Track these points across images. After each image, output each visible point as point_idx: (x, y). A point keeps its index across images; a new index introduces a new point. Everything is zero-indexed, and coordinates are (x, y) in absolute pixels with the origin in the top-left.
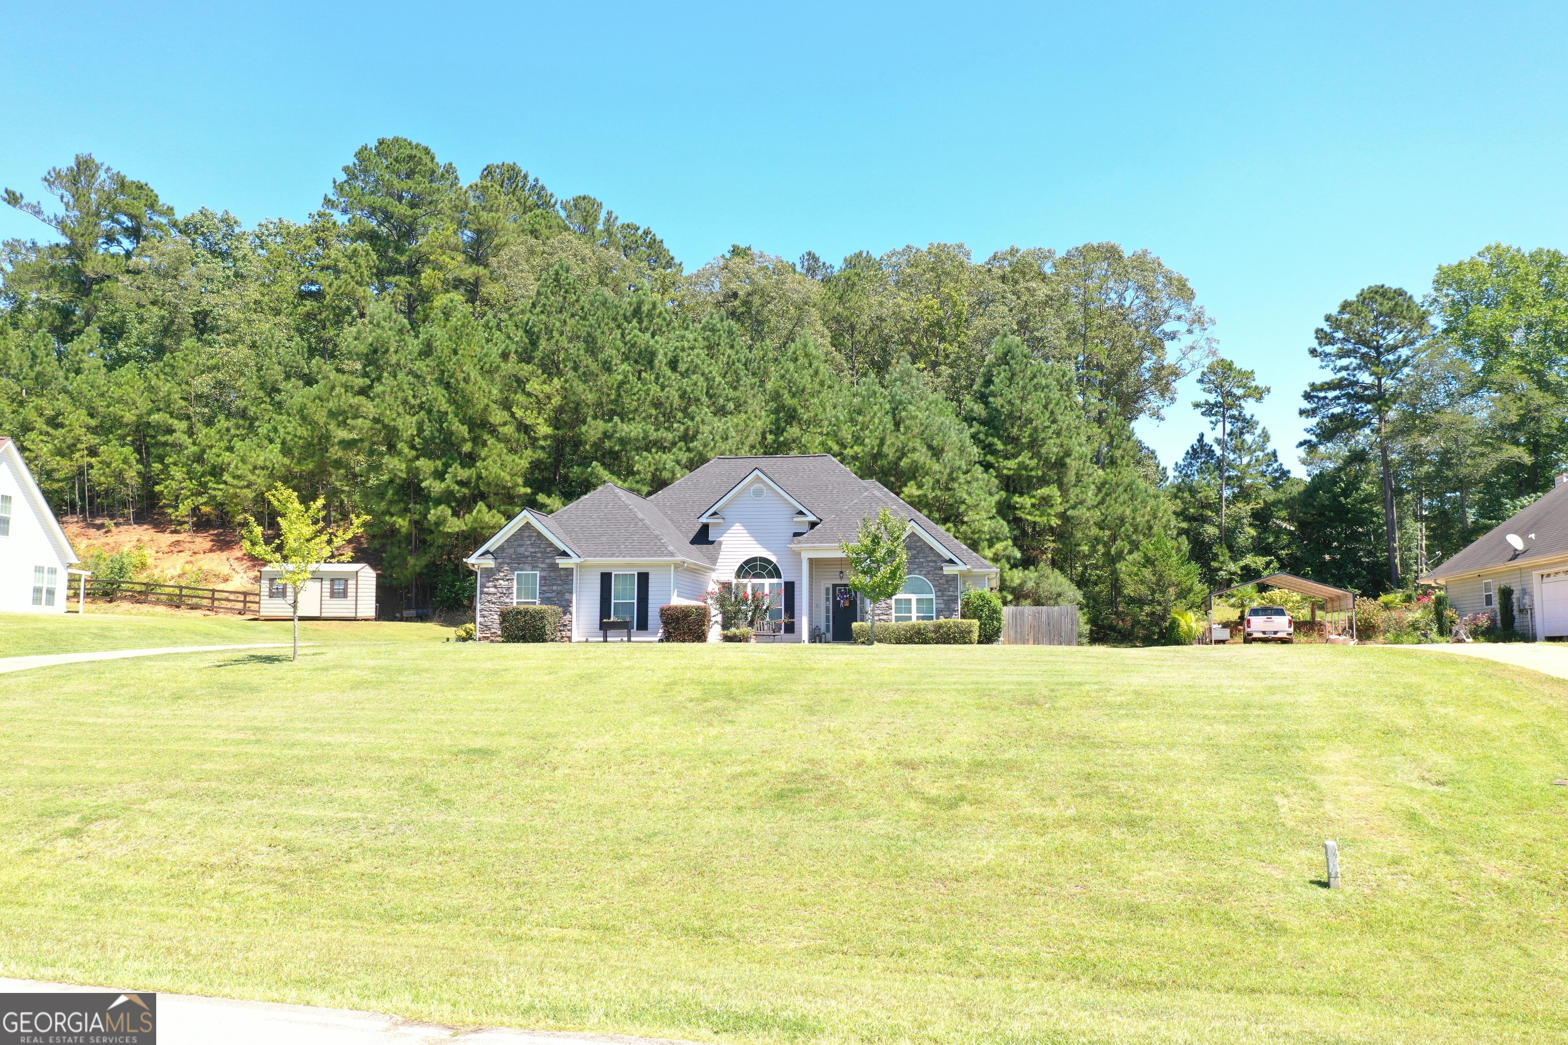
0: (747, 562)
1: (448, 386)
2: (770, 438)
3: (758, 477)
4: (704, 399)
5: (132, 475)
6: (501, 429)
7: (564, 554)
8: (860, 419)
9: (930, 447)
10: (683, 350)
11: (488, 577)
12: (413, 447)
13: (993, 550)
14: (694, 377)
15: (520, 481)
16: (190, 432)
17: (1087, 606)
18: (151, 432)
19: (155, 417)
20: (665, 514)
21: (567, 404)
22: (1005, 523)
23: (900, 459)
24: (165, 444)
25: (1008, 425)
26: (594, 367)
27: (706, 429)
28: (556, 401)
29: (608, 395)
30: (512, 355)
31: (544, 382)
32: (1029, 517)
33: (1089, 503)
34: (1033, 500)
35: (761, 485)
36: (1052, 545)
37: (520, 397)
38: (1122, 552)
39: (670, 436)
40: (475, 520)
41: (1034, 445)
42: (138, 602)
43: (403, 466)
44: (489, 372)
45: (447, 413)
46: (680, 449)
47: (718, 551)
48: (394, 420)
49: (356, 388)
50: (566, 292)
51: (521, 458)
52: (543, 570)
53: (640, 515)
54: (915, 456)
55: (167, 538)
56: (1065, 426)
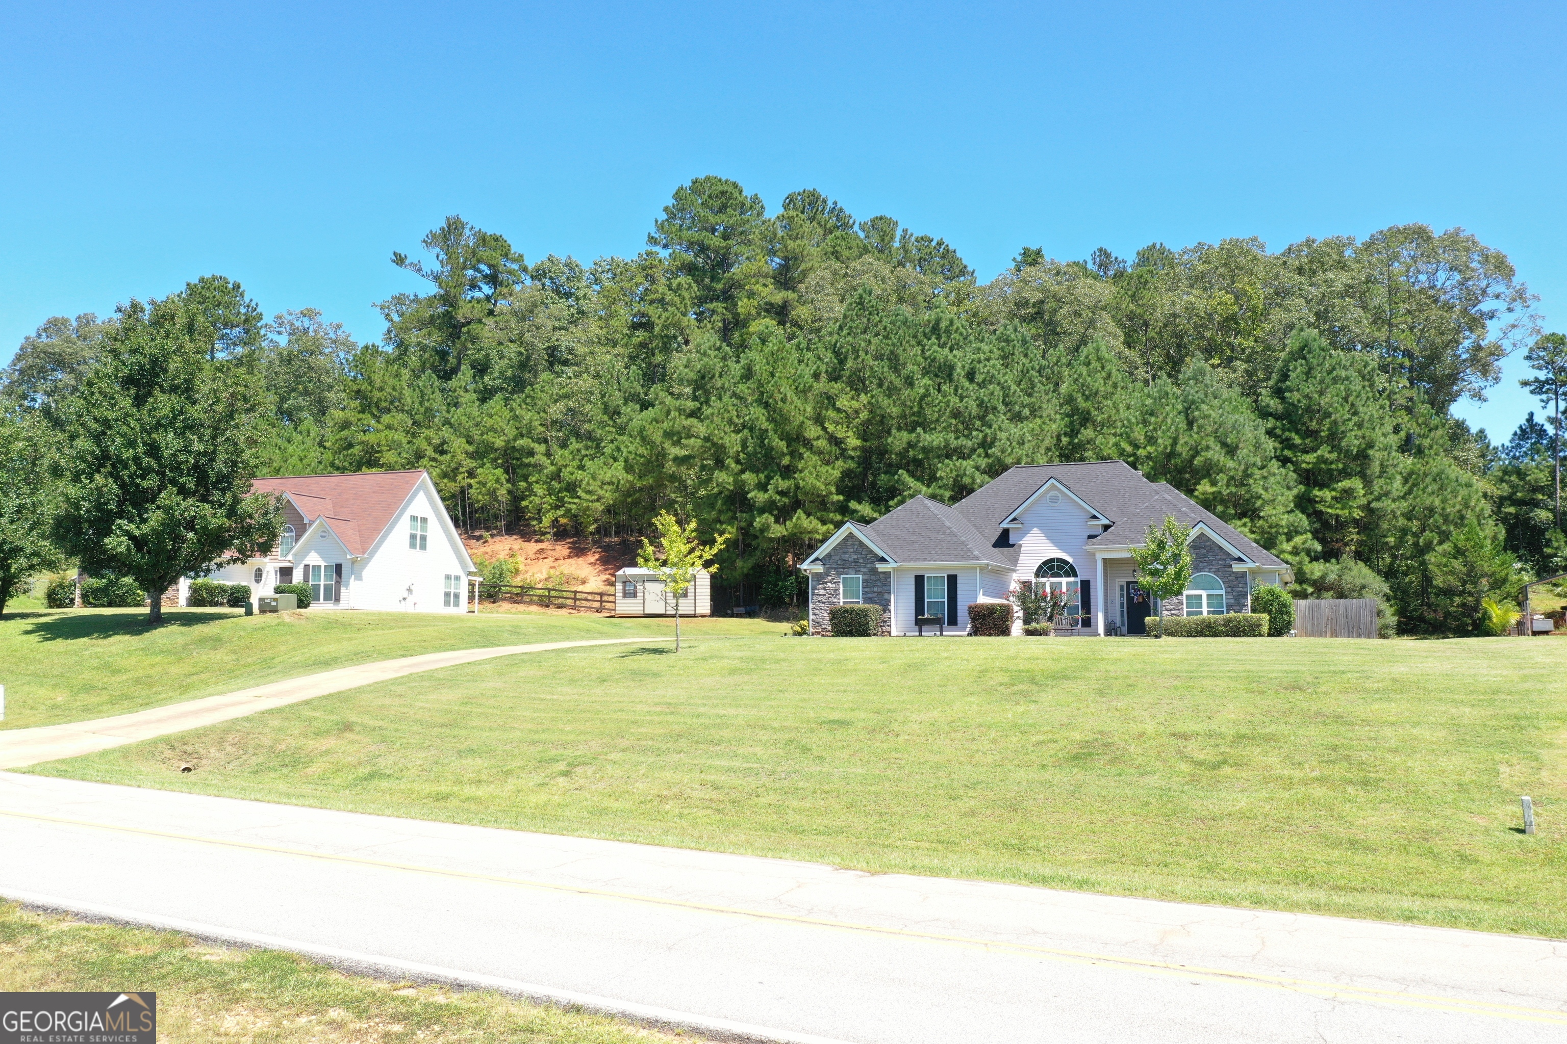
0: (1045, 563)
1: (766, 405)
2: (1065, 440)
3: (1053, 485)
4: (1001, 407)
5: (502, 493)
6: (815, 443)
7: (883, 560)
8: (1153, 419)
9: (1224, 445)
10: (979, 362)
11: (818, 580)
12: (738, 462)
13: (1292, 544)
14: (991, 387)
15: (833, 489)
16: (548, 454)
17: (1395, 598)
18: (517, 455)
19: (520, 442)
20: (969, 520)
21: (874, 417)
22: (1304, 517)
23: (1194, 457)
24: (529, 465)
25: (1306, 419)
26: (897, 382)
27: (1003, 435)
28: (864, 415)
29: (911, 408)
30: (823, 375)
31: (853, 398)
32: (1330, 510)
33: (1395, 494)
34: (1334, 493)
35: (1056, 493)
36: (1355, 537)
37: (831, 413)
38: (1431, 543)
39: (970, 443)
40: (795, 525)
41: (1334, 439)
42: (516, 602)
43: (731, 480)
44: (803, 392)
45: (767, 430)
46: (979, 456)
47: (1018, 553)
48: (722, 438)
49: (688, 411)
50: (870, 314)
51: (833, 468)
52: (864, 574)
53: (948, 524)
54: (1209, 454)
55: (532, 547)
56: (1367, 418)
